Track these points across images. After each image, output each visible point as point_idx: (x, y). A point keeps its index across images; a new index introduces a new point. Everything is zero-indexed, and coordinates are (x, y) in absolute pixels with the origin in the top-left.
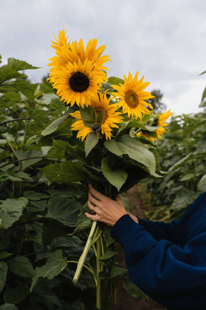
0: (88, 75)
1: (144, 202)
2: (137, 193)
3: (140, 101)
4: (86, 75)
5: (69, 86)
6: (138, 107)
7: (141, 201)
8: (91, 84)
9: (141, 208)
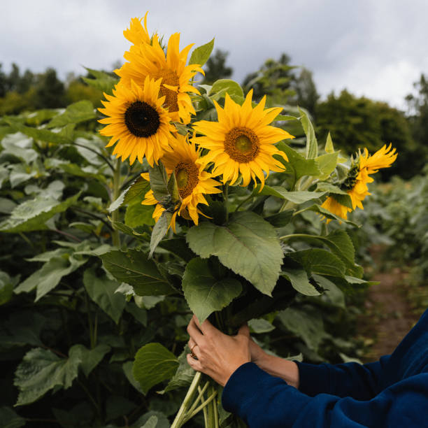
0: (155, 105)
1: (414, 305)
2: (402, 286)
3: (262, 147)
4: (152, 105)
5: (125, 128)
6: (257, 159)
7: (408, 302)
8: (161, 121)
9: (406, 317)
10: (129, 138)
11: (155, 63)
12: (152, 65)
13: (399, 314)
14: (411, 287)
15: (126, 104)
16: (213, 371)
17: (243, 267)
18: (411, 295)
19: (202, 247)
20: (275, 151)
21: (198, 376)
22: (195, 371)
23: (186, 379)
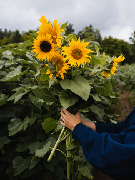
1: (132, 104)
2: (129, 98)
3: (83, 55)
5: (40, 49)
6: (82, 59)
7: (130, 103)
8: (51, 47)
10: (42, 53)
11: (49, 29)
12: (48, 30)
13: (128, 107)
14: (131, 98)
15: (40, 42)
16: (69, 126)
17: (78, 92)
18: (131, 101)
19: (65, 86)
20: (87, 56)
21: (64, 127)
22: (63, 126)
23: (60, 129)
